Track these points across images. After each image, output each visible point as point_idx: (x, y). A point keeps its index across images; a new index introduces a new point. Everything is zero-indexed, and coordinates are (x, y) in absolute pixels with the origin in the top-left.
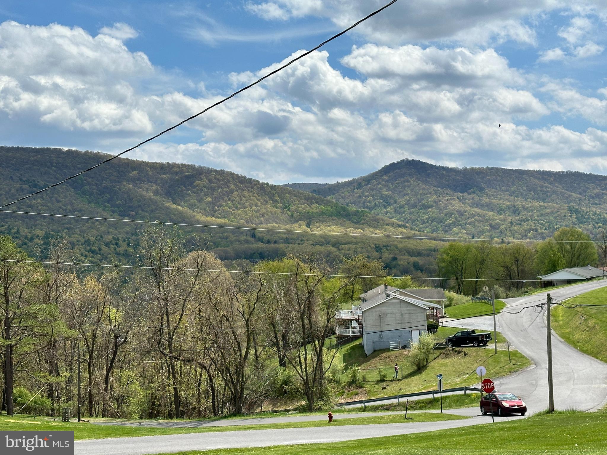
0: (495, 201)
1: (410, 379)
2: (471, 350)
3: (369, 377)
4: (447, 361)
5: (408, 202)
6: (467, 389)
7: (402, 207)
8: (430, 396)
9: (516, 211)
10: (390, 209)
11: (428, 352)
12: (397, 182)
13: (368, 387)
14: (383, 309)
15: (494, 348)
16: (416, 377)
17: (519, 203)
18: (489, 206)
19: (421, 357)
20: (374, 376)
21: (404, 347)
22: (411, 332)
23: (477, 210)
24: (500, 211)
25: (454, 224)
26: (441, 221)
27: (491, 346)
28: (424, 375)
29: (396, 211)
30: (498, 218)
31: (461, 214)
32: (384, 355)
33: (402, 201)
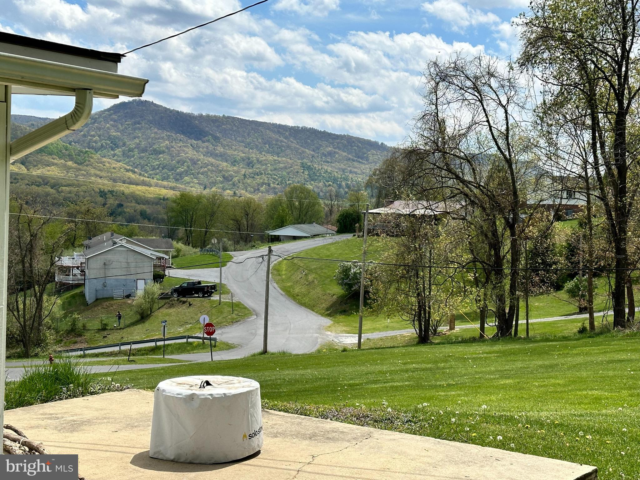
0: (229, 152)
1: (132, 328)
2: (196, 301)
3: (89, 325)
4: (172, 311)
5: (138, 146)
6: (189, 337)
7: (131, 150)
8: (153, 344)
9: (250, 164)
10: (118, 151)
11: (153, 301)
12: (127, 123)
13: (88, 335)
14: (109, 257)
15: (218, 298)
16: (139, 326)
17: (254, 155)
18: (223, 157)
19: (146, 306)
20: (95, 324)
21: (128, 296)
22: (136, 281)
23: (211, 160)
24: (234, 162)
25: (186, 173)
26: (172, 169)
27: (215, 297)
28: (147, 324)
29: (124, 154)
30: (232, 169)
31: (194, 162)
32: (107, 303)
33: (132, 144)
